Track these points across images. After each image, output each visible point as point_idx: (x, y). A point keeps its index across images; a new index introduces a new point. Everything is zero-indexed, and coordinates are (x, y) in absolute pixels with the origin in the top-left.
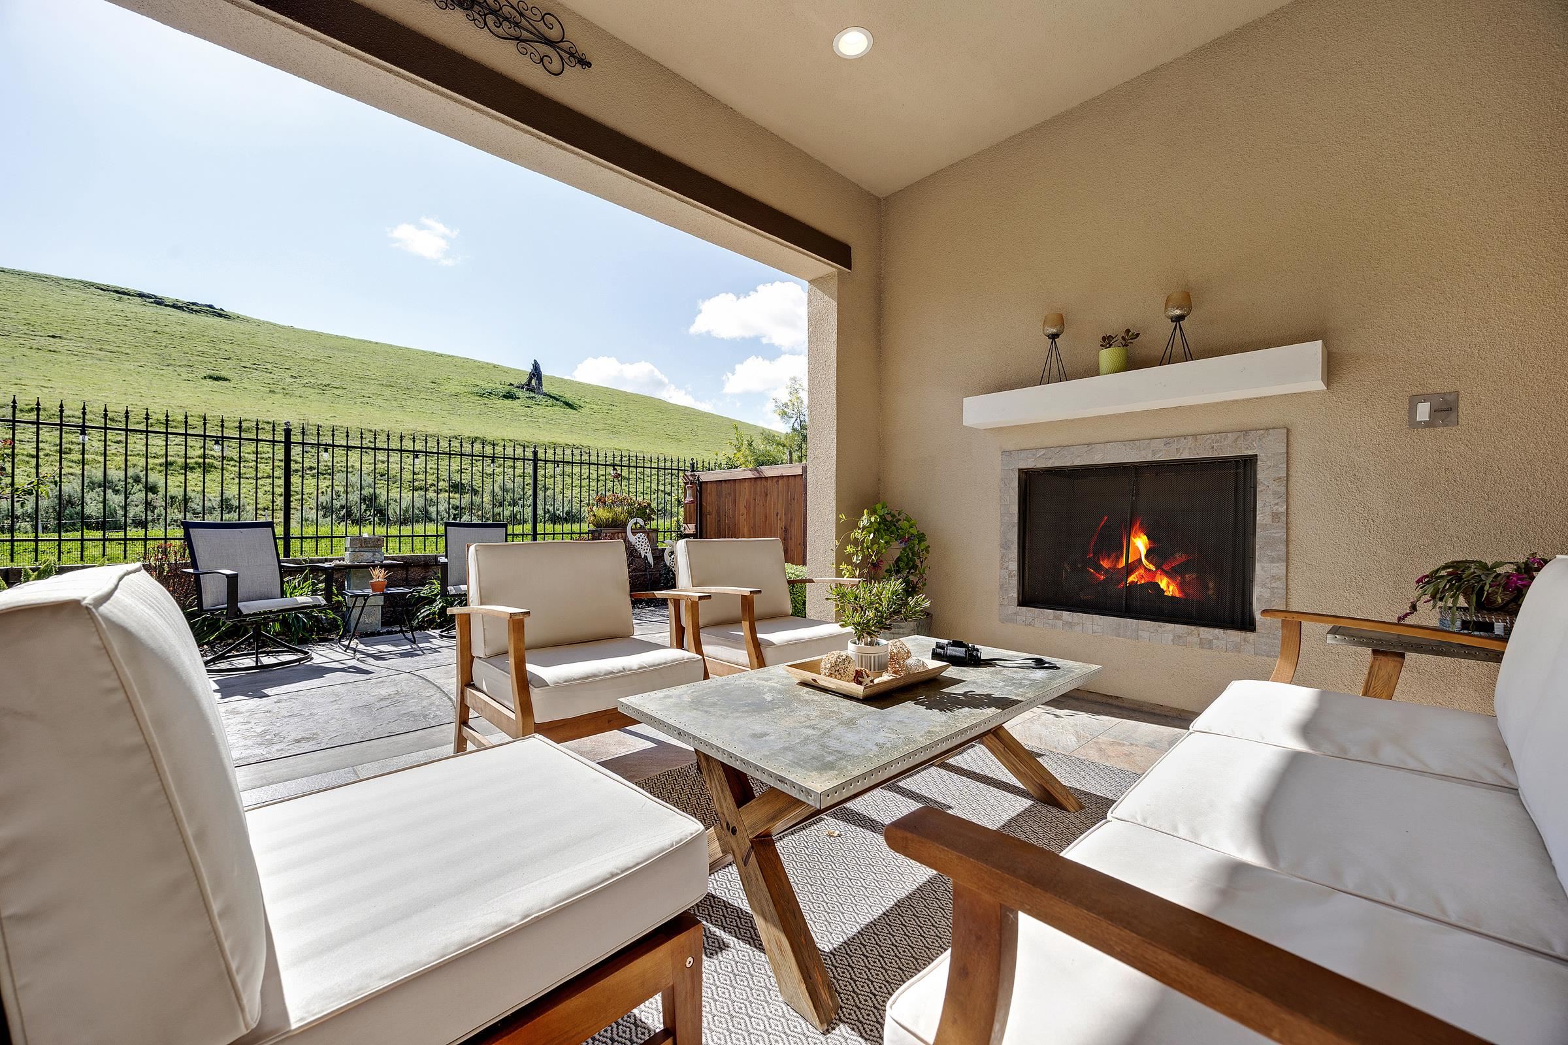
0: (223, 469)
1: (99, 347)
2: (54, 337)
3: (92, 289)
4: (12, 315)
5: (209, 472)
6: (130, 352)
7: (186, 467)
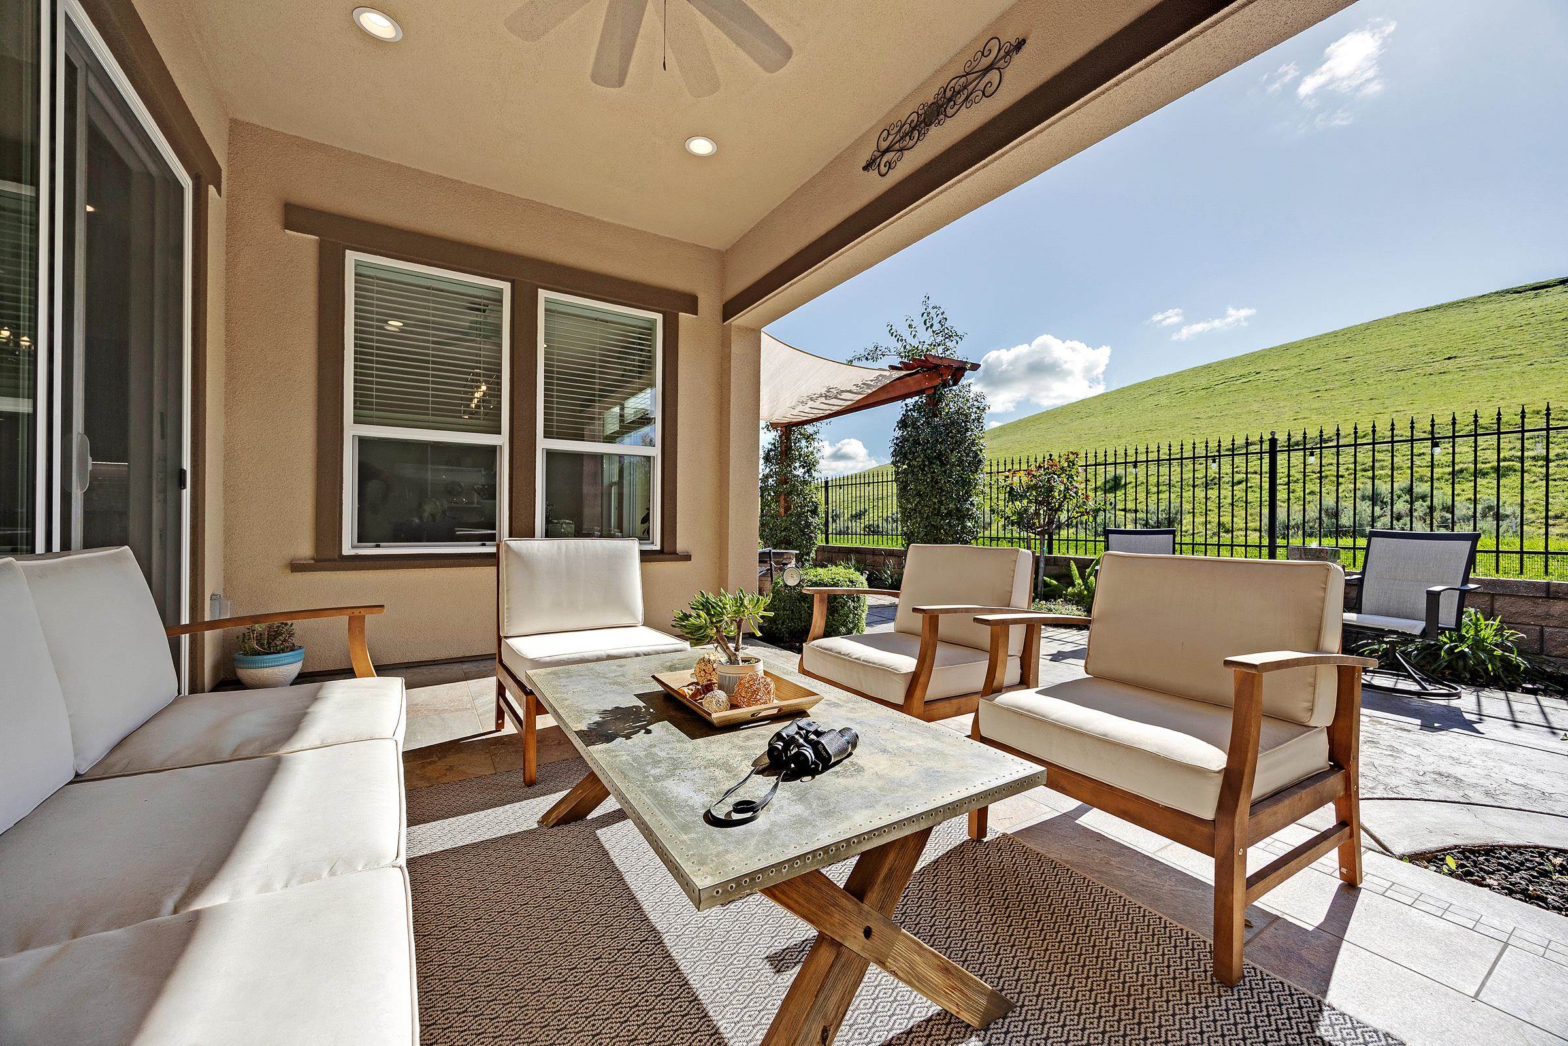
0: (1523, 471)
1: (1491, 355)
2: (1449, 358)
3: (1509, 296)
4: (1420, 348)
5: (1504, 476)
6: (1523, 351)
7: (1476, 473)
